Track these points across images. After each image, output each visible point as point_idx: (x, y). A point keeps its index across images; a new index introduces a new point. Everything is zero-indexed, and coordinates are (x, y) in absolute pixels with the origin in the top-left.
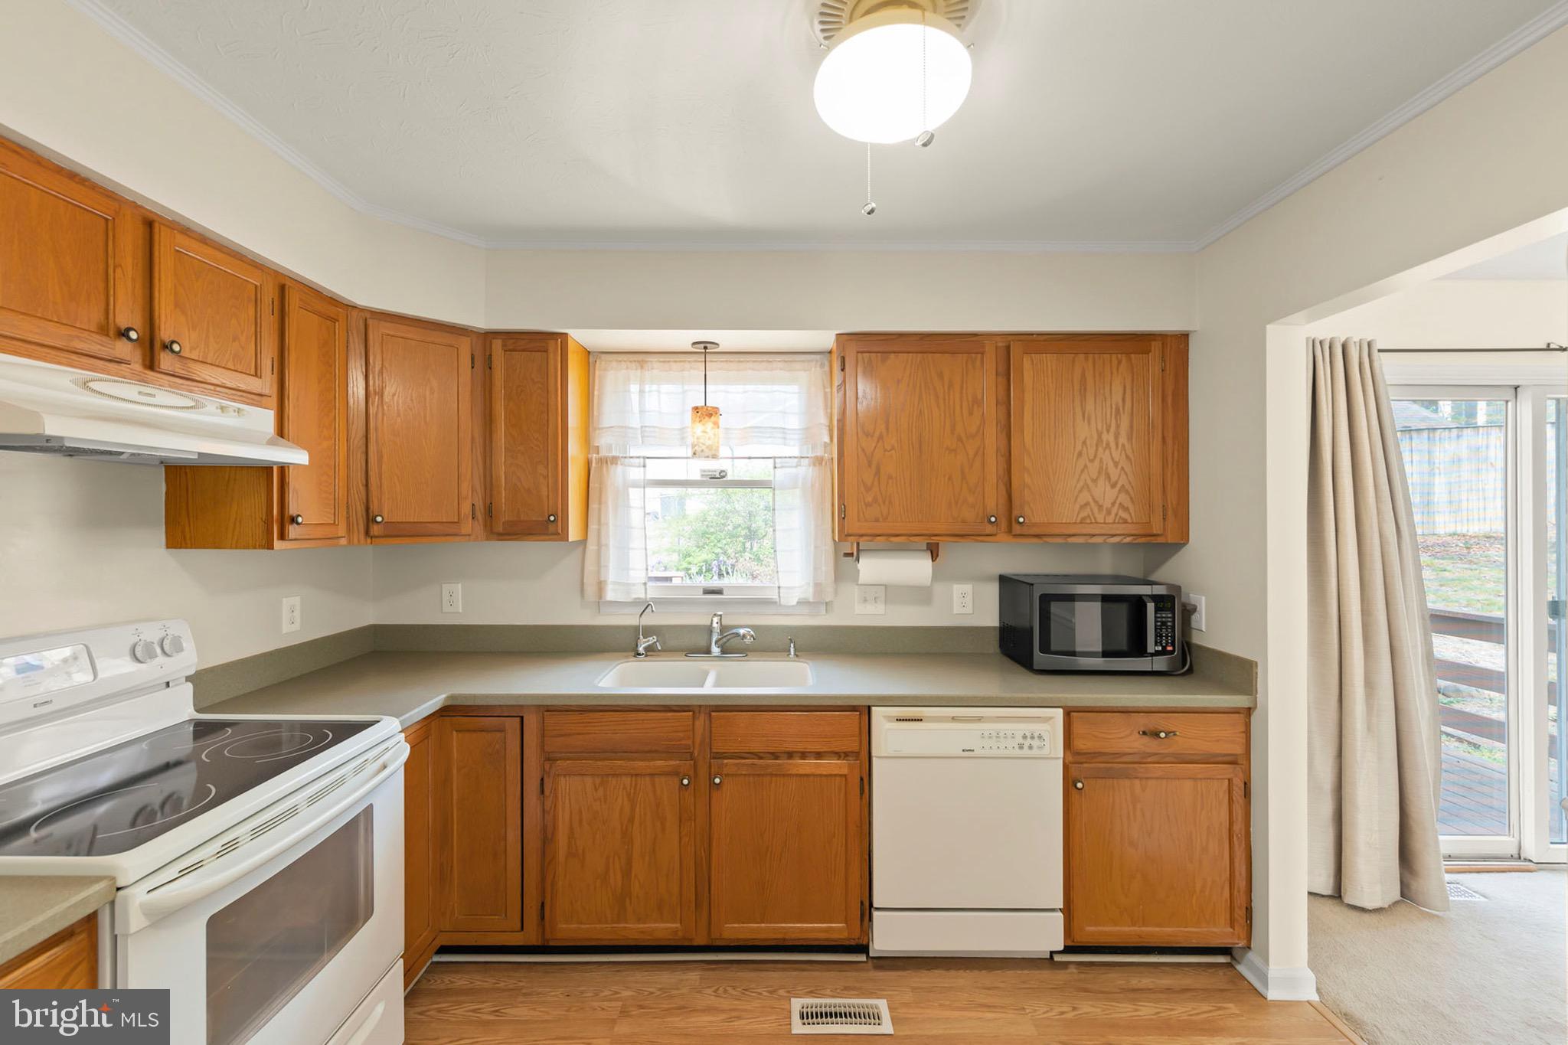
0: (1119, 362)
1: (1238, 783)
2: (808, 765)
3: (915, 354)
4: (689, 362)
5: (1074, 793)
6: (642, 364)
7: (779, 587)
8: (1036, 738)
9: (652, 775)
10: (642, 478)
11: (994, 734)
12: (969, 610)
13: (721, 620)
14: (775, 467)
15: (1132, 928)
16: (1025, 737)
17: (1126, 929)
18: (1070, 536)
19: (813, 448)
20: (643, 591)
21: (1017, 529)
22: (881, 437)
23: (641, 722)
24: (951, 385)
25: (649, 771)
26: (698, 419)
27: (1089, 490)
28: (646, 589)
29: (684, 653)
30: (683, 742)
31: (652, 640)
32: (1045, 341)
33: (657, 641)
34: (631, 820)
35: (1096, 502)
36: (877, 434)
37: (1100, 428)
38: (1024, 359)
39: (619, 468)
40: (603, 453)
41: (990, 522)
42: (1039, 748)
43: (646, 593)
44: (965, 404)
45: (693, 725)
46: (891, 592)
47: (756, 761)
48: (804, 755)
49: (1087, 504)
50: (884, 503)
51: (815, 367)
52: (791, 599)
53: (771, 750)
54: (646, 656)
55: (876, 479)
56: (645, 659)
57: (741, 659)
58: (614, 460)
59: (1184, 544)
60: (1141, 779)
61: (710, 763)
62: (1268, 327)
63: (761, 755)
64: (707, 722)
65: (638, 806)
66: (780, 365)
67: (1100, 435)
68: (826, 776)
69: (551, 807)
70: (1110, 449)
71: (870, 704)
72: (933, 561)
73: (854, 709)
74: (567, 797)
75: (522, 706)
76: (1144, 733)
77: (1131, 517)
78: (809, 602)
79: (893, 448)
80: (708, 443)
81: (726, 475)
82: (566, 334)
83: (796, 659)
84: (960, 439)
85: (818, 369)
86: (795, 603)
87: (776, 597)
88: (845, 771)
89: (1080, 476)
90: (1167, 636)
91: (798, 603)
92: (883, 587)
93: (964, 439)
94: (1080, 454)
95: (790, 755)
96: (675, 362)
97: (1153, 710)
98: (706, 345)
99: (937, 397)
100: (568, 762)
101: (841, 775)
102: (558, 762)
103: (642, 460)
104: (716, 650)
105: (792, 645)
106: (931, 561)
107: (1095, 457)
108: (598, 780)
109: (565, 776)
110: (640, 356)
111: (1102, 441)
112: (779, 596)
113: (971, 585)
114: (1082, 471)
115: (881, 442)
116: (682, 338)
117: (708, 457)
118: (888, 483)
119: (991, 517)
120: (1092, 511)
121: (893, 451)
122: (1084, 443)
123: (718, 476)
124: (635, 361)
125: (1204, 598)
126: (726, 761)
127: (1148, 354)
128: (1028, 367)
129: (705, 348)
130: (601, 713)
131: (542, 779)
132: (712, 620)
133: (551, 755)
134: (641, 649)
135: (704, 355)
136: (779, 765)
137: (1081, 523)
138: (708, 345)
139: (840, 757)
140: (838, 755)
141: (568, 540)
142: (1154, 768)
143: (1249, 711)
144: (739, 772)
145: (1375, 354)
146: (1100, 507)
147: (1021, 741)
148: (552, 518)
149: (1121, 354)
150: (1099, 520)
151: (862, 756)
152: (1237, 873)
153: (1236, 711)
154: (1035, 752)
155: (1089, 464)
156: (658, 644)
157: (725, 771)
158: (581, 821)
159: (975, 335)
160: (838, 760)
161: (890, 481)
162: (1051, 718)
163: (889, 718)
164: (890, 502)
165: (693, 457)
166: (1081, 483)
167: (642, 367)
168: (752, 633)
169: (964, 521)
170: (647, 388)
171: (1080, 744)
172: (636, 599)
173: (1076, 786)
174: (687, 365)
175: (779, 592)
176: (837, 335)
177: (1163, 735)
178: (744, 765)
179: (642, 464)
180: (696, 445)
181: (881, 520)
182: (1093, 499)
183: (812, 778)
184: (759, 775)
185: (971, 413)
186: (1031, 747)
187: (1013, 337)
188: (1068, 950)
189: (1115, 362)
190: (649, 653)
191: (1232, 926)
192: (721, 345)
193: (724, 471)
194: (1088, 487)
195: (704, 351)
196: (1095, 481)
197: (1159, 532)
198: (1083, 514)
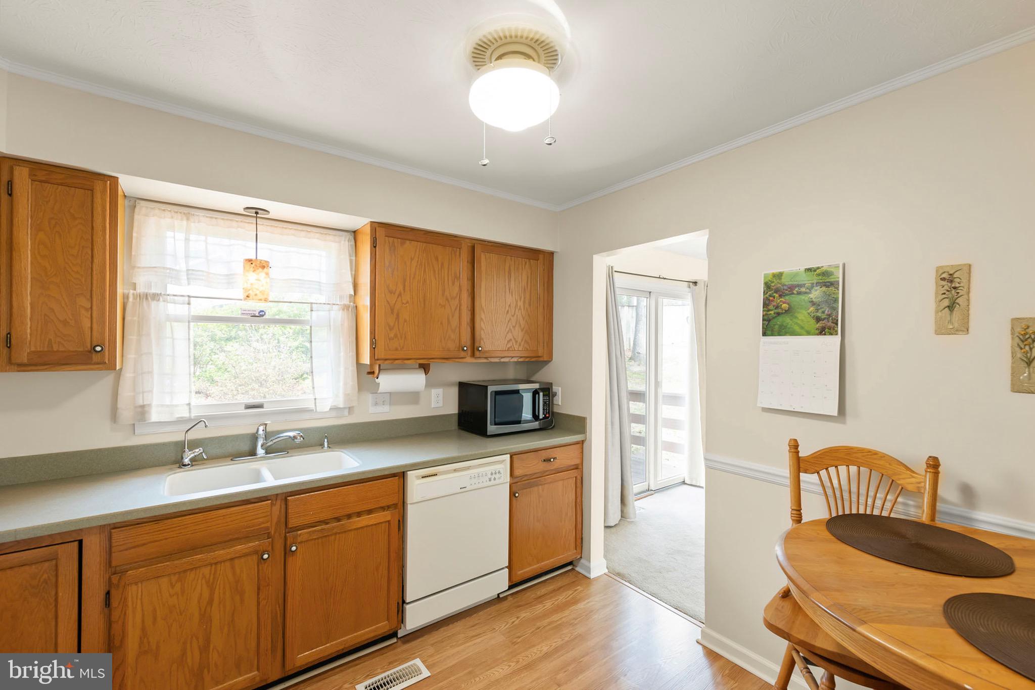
0: (526, 263)
1: (579, 478)
2: (365, 520)
3: (422, 243)
4: (237, 221)
5: (514, 498)
6: (188, 217)
7: (315, 399)
8: (497, 474)
9: (232, 559)
10: (187, 313)
11: (477, 475)
12: (441, 404)
13: (266, 428)
14: (312, 310)
15: (538, 565)
16: (492, 474)
17: (535, 566)
18: (502, 357)
19: (341, 297)
20: (188, 411)
21: (477, 353)
22: (400, 295)
23: (222, 518)
24: (442, 264)
25: (229, 557)
26: (252, 269)
27: (511, 332)
28: (190, 409)
29: (231, 458)
30: (263, 526)
31: (198, 451)
32: (491, 246)
33: (203, 452)
34: (211, 602)
35: (515, 339)
36: (397, 293)
37: (517, 298)
38: (482, 255)
39: (161, 304)
40: (141, 289)
41: (463, 350)
42: (499, 478)
43: (190, 412)
44: (450, 277)
45: (271, 510)
46: (395, 397)
47: (324, 527)
48: (359, 514)
49: (511, 340)
50: (401, 338)
51: (345, 241)
52: (324, 406)
53: (336, 515)
54: (192, 466)
55: (396, 323)
56: (191, 468)
57: (283, 455)
58: (156, 297)
59: (550, 361)
60: (541, 485)
61: (285, 537)
62: (594, 256)
63: (326, 521)
64: (283, 506)
65: (218, 587)
66: (318, 235)
67: (517, 302)
68: (375, 524)
69: (120, 617)
70: (521, 310)
71: (404, 470)
72: (426, 375)
73: (394, 475)
74: (139, 601)
75: (81, 530)
76: (544, 460)
77: (530, 347)
78: (340, 408)
79: (407, 302)
80: (261, 289)
81: (265, 314)
82: (117, 178)
83: (330, 450)
84: (447, 299)
85: (347, 242)
86: (327, 409)
87: (312, 406)
88: (389, 518)
89: (508, 324)
90: (546, 409)
91: (330, 409)
92: (389, 394)
93: (450, 300)
94: (508, 312)
95: (349, 516)
96: (223, 219)
97: (548, 448)
98: (257, 211)
99: (434, 271)
100: (141, 570)
101: (386, 522)
102: (129, 572)
103: (187, 298)
104: (260, 451)
105: (326, 440)
106: (424, 375)
107: (515, 314)
108: (174, 578)
109: (136, 584)
110: (186, 208)
111: (518, 306)
112: (316, 406)
113: (442, 389)
114: (509, 321)
115: (400, 298)
116: (238, 202)
117: (261, 300)
118: (404, 324)
119: (464, 347)
120: (513, 343)
121: (408, 304)
122: (510, 306)
123: (257, 315)
124: (181, 213)
125: (560, 388)
126: (299, 532)
127: (538, 260)
128: (484, 260)
129: (257, 213)
130: (180, 519)
131: (108, 593)
132: (258, 429)
133: (118, 569)
134: (186, 461)
135: (255, 219)
136: (342, 525)
137: (508, 350)
138: (259, 211)
139: (385, 509)
140: (383, 509)
141: (116, 370)
142: (548, 478)
143: (583, 442)
144: (311, 538)
145: (614, 272)
146: (516, 342)
147: (490, 476)
148: (98, 349)
149: (527, 259)
150: (516, 349)
151: (400, 506)
152: (578, 522)
153: (577, 443)
154: (497, 481)
155: (512, 318)
156: (203, 454)
157: (299, 539)
158: (155, 619)
159: (455, 236)
160: (384, 511)
161: (405, 323)
162: (504, 461)
163: (418, 477)
164: (405, 337)
165: (245, 299)
166: (507, 330)
167: (188, 219)
168: (301, 434)
169: (449, 350)
170: (192, 237)
171: (518, 472)
172: (178, 418)
173: (515, 496)
174: (234, 224)
175: (315, 403)
176: (371, 222)
177: (552, 460)
178: (315, 531)
179: (187, 302)
180: (249, 290)
181: (399, 349)
182: (514, 337)
183: (365, 529)
184: (326, 536)
185: (453, 283)
186: (495, 479)
187: (477, 242)
188: (510, 587)
189: (524, 263)
190: (194, 463)
191: (576, 549)
192: (270, 213)
193: (263, 311)
194: (511, 330)
195: (255, 215)
196: (514, 327)
197: (541, 355)
198: (509, 346)
